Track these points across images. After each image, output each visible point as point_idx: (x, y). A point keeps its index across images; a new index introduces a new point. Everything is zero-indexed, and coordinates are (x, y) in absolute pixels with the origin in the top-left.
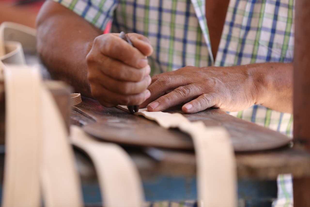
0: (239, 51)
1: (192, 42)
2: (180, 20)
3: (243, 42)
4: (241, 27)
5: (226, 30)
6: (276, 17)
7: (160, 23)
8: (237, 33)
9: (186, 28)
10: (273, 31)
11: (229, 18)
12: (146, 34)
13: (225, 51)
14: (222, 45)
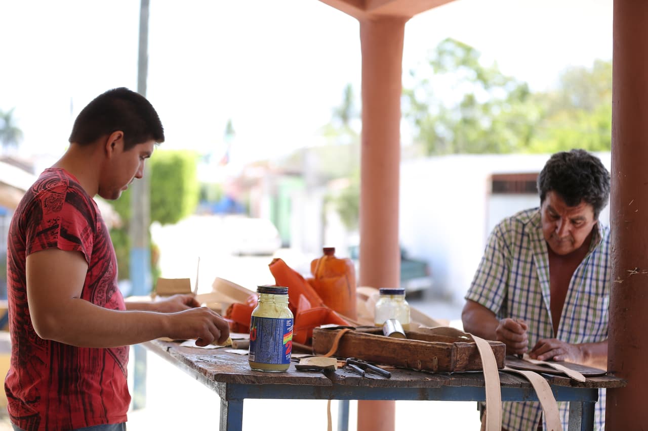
0: (569, 330)
1: (542, 322)
2: (537, 310)
3: (571, 326)
4: (570, 318)
5: (562, 320)
6: (587, 314)
7: (526, 311)
8: (568, 321)
9: (540, 314)
10: (586, 321)
11: (563, 313)
12: (518, 316)
13: (562, 331)
14: (560, 327)
